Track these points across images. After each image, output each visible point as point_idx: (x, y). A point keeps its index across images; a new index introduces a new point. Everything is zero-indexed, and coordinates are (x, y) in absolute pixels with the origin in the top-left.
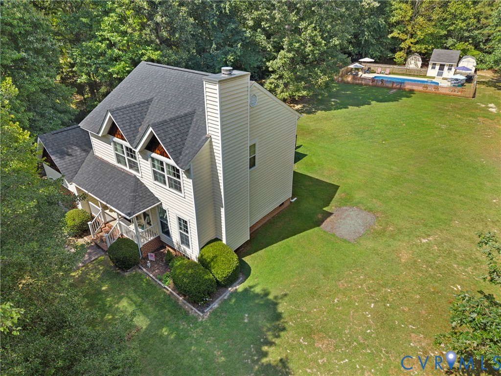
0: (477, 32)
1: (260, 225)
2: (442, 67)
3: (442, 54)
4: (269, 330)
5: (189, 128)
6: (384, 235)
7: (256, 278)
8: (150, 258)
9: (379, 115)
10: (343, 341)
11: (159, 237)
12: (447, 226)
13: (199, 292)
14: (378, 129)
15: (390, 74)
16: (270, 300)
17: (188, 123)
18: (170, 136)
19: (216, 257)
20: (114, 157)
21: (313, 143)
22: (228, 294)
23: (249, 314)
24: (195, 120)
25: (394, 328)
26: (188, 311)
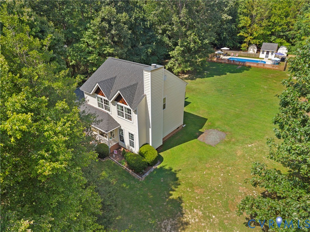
0: (288, 33)
1: (167, 138)
2: (268, 53)
3: (268, 45)
4: (173, 185)
5: (135, 91)
6: (229, 143)
7: (166, 162)
8: (115, 153)
9: (231, 80)
10: (208, 189)
11: (118, 143)
12: (262, 139)
13: (140, 167)
14: (230, 88)
15: (238, 56)
16: (173, 172)
17: (135, 88)
18: (128, 95)
19: (147, 151)
20: (97, 104)
21: (194, 96)
22: (153, 169)
23: (163, 178)
24: (138, 87)
25: (232, 184)
26: (135, 177)
